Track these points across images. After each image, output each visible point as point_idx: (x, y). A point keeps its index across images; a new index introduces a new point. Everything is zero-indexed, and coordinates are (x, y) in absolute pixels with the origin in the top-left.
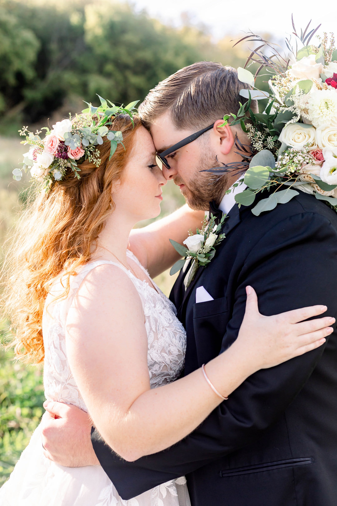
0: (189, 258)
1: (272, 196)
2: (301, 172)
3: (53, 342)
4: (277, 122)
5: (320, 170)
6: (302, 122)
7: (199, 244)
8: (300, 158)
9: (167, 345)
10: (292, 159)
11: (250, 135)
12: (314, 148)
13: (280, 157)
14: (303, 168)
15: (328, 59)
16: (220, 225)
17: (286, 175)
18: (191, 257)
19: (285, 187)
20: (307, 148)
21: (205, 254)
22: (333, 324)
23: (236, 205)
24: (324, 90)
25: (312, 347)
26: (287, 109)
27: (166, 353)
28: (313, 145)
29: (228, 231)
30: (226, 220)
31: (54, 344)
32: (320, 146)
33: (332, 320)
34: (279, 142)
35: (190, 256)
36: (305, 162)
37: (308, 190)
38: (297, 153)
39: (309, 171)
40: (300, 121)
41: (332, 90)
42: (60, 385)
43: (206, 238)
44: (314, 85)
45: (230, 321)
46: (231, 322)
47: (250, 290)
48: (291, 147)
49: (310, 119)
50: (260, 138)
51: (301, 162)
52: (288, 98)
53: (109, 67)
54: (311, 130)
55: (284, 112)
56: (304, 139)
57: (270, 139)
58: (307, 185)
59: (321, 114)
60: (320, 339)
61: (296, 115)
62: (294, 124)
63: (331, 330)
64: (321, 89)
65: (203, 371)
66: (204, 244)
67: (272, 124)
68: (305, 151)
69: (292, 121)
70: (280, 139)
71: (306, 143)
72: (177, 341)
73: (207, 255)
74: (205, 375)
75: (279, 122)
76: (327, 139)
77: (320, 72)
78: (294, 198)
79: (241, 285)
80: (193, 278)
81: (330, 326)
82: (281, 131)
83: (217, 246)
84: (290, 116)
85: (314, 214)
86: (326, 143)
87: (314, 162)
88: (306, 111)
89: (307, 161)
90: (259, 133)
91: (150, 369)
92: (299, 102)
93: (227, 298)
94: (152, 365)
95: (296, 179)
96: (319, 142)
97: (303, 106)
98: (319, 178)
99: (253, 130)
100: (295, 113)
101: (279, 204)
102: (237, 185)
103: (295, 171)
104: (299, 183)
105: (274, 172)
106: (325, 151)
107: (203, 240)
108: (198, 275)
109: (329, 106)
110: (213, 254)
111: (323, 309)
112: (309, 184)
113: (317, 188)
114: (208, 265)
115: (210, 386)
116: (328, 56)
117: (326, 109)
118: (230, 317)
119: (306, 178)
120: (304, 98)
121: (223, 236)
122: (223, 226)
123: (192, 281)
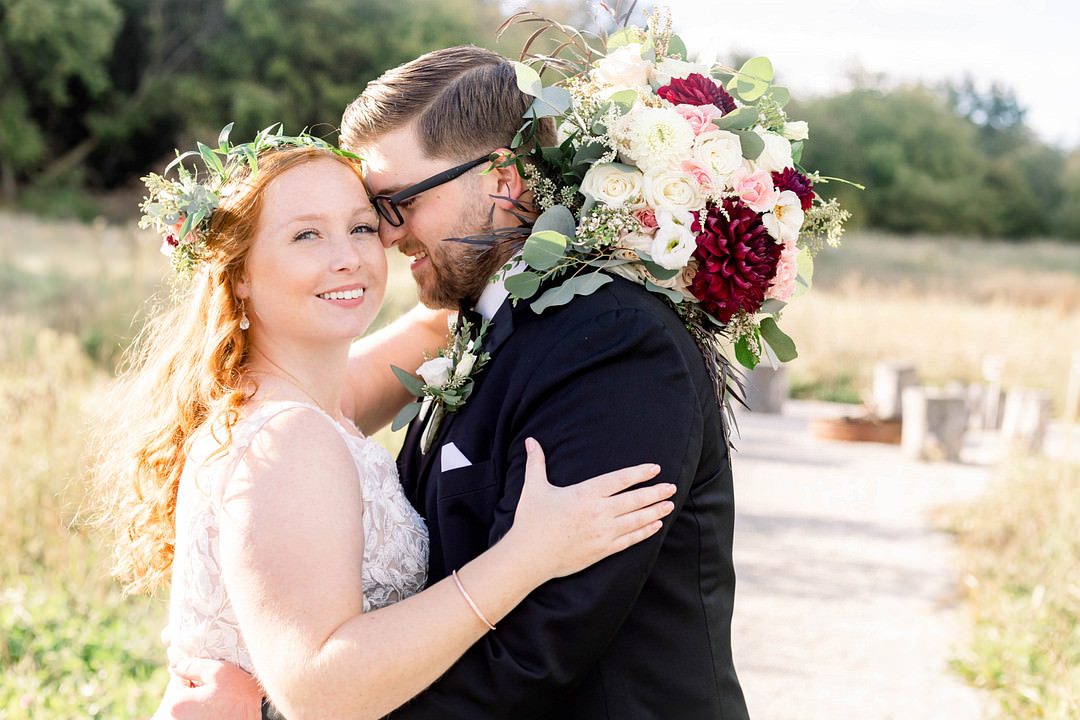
0: (428, 401)
1: (567, 283)
2: (619, 245)
3: (197, 542)
4: (578, 161)
5: (651, 244)
6: (620, 162)
7: (444, 374)
8: (618, 222)
9: (400, 555)
10: (604, 224)
11: (531, 184)
12: (641, 206)
13: (584, 219)
14: (623, 239)
15: (661, 52)
16: (479, 339)
17: (594, 251)
18: (431, 398)
19: (590, 269)
20: (630, 205)
21: (457, 389)
22: (674, 495)
23: (508, 301)
24: (655, 108)
25: (640, 536)
26: (593, 139)
27: (397, 569)
28: (639, 200)
29: (495, 348)
30: (490, 329)
31: (197, 544)
32: (652, 204)
33: (670, 489)
34: (581, 195)
35: (430, 394)
36: (626, 230)
37: (631, 274)
38: (613, 213)
39: (632, 245)
40: (618, 160)
41: (669, 109)
42: (206, 620)
43: (455, 363)
44: (639, 96)
45: (501, 501)
46: (502, 503)
47: (533, 446)
48: (602, 203)
49: (633, 158)
50: (549, 189)
51: (620, 228)
52: (596, 122)
53: (279, 66)
54: (636, 175)
55: (589, 145)
56: (623, 191)
57: (565, 190)
58: (629, 266)
59: (652, 151)
60: (653, 522)
61: (609, 149)
62: (606, 164)
63: (671, 506)
64: (651, 105)
65: (456, 578)
66: (453, 373)
67: (569, 165)
68: (626, 211)
69: (602, 160)
70: (581, 190)
71: (627, 198)
72: (417, 550)
73: (459, 391)
74: (459, 584)
75: (581, 162)
76: (662, 191)
77: (649, 74)
78: (605, 287)
79: (517, 437)
80: (436, 435)
81: (668, 500)
82: (583, 177)
83: (477, 375)
84: (600, 151)
85: (637, 311)
86: (660, 197)
87: (641, 230)
88: (627, 143)
89: (630, 228)
90: (548, 181)
91: (368, 597)
92: (615, 128)
93: (494, 460)
94: (372, 590)
95: (611, 256)
96: (648, 196)
97: (622, 136)
98: (650, 257)
99: (537, 175)
100: (608, 147)
101: (577, 296)
102: (510, 267)
103: (610, 245)
104: (616, 262)
105: (573, 246)
106: (660, 212)
107: (451, 365)
108: (445, 428)
109: (666, 136)
110: (470, 389)
111: (654, 469)
112: (631, 264)
113: (644, 272)
114: (461, 409)
115: (468, 603)
116: (661, 46)
117: (660, 142)
118: (501, 494)
119: (627, 256)
120: (623, 120)
121: (486, 357)
122: (485, 340)
123: (434, 441)
